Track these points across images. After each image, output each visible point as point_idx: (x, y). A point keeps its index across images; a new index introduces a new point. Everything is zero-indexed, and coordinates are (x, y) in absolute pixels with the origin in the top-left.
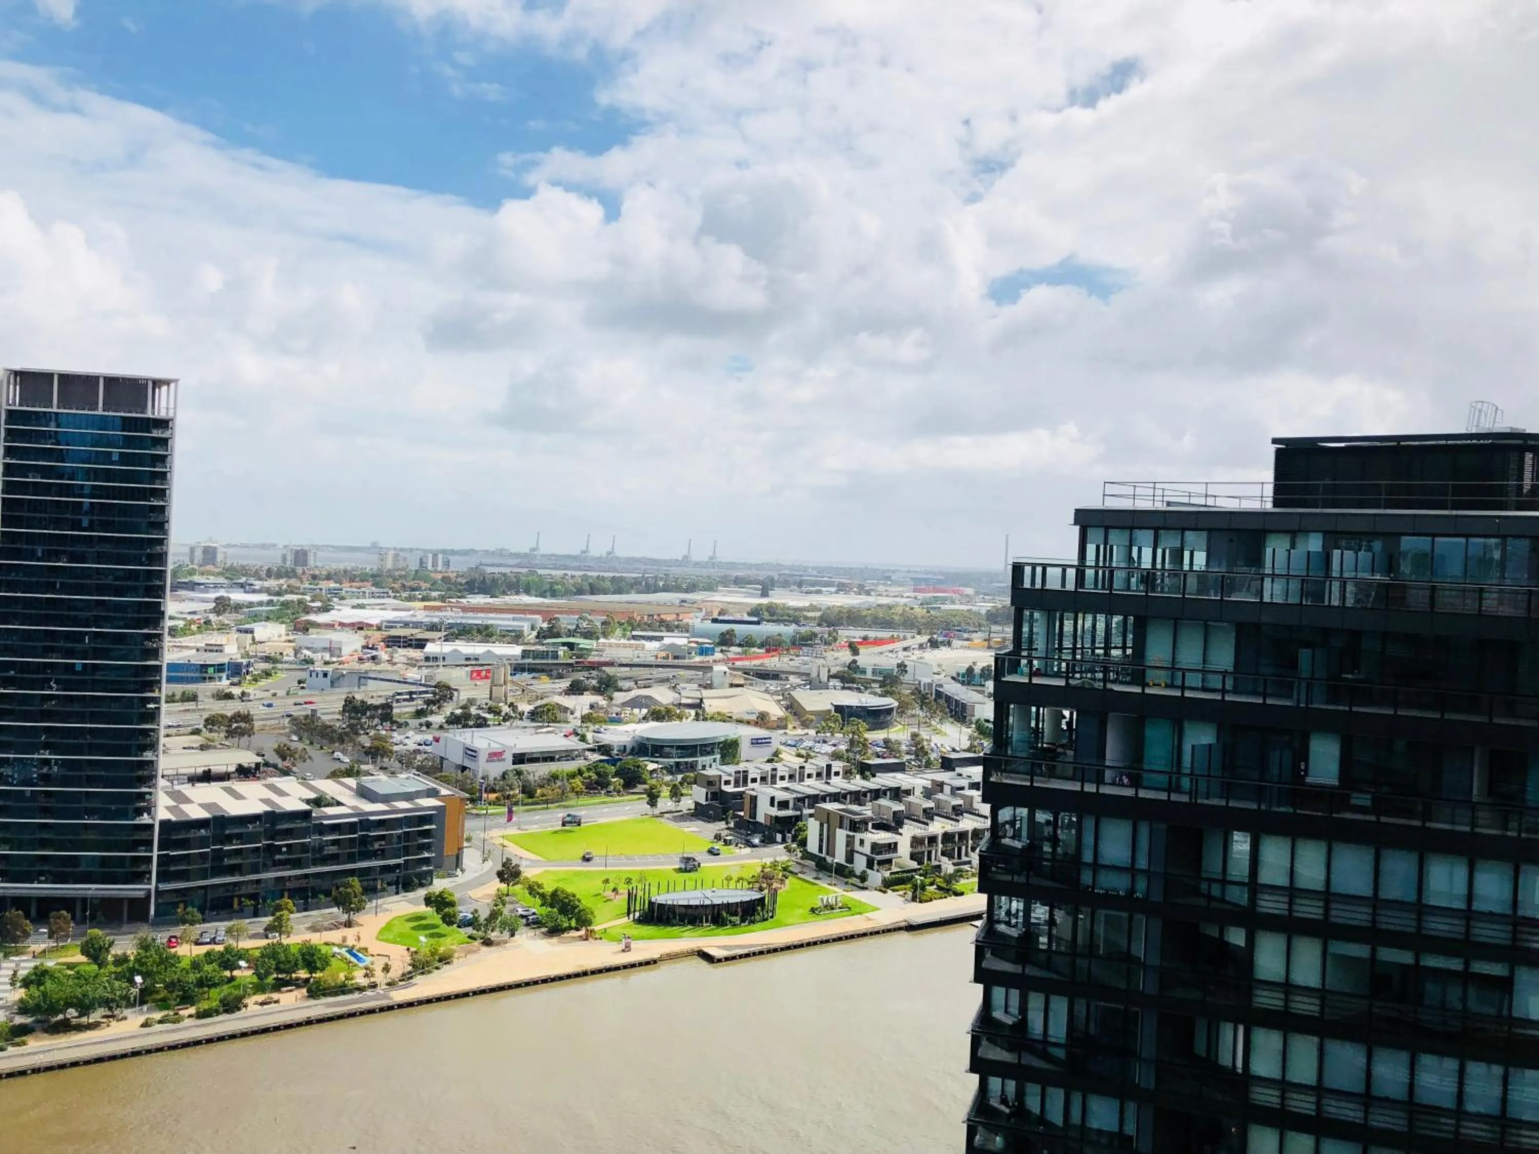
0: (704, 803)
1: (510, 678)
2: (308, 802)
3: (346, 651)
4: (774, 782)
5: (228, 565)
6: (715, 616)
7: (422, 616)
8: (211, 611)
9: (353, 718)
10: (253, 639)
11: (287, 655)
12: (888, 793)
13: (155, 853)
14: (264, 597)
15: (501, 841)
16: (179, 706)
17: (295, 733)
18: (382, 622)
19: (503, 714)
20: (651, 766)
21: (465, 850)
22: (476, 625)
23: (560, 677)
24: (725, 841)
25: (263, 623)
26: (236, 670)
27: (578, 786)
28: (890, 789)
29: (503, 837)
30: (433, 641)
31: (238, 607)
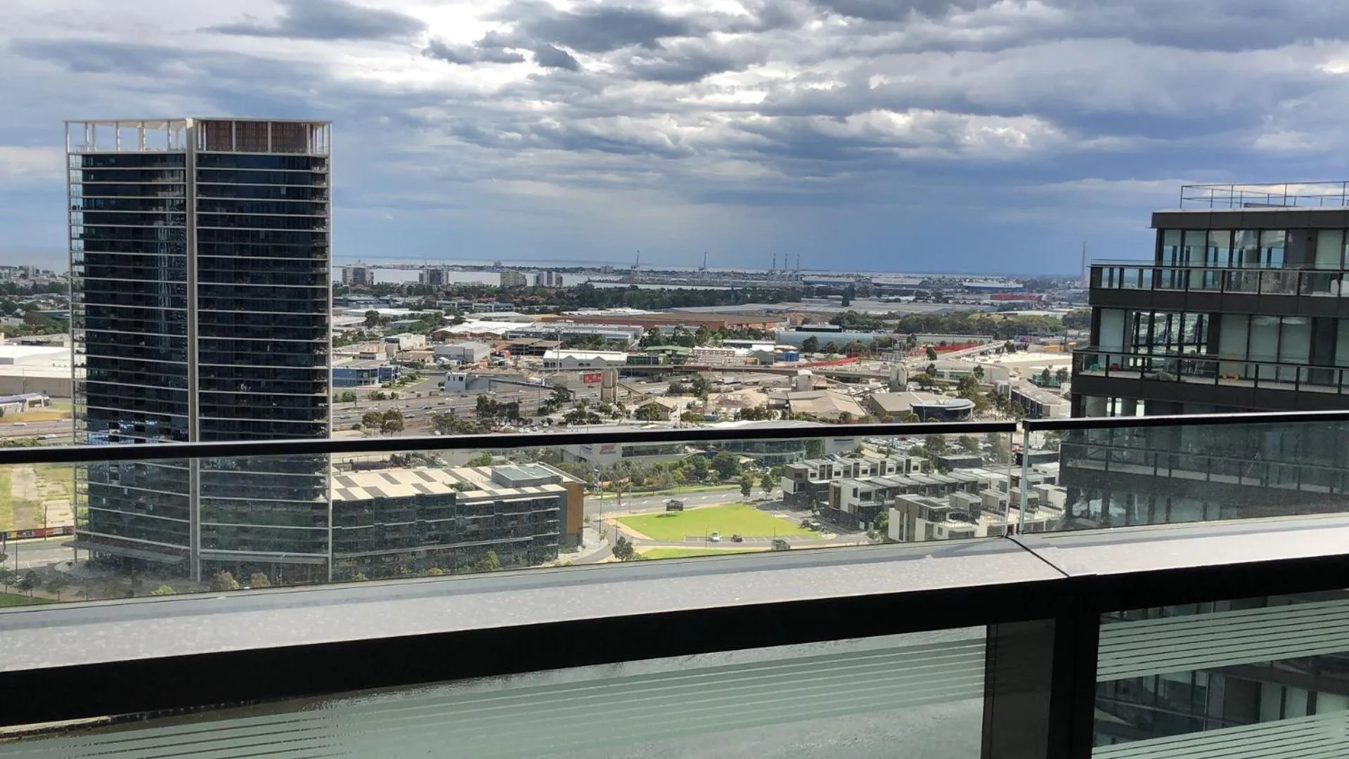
0: (792, 493)
1: (617, 381)
2: (452, 486)
3: (478, 357)
4: (856, 474)
5: (375, 283)
6: (799, 324)
7: (540, 327)
8: (363, 324)
9: (486, 416)
10: (399, 348)
11: (428, 362)
12: (965, 486)
13: (330, 528)
14: (407, 312)
15: (614, 522)
16: (341, 406)
17: (437, 428)
18: (507, 332)
19: (612, 412)
20: (744, 460)
21: (584, 529)
22: (587, 334)
23: (660, 380)
24: (812, 527)
25: (406, 334)
26: (385, 375)
27: (680, 476)
28: (967, 483)
29: (617, 519)
30: (551, 349)
31: (385, 321)
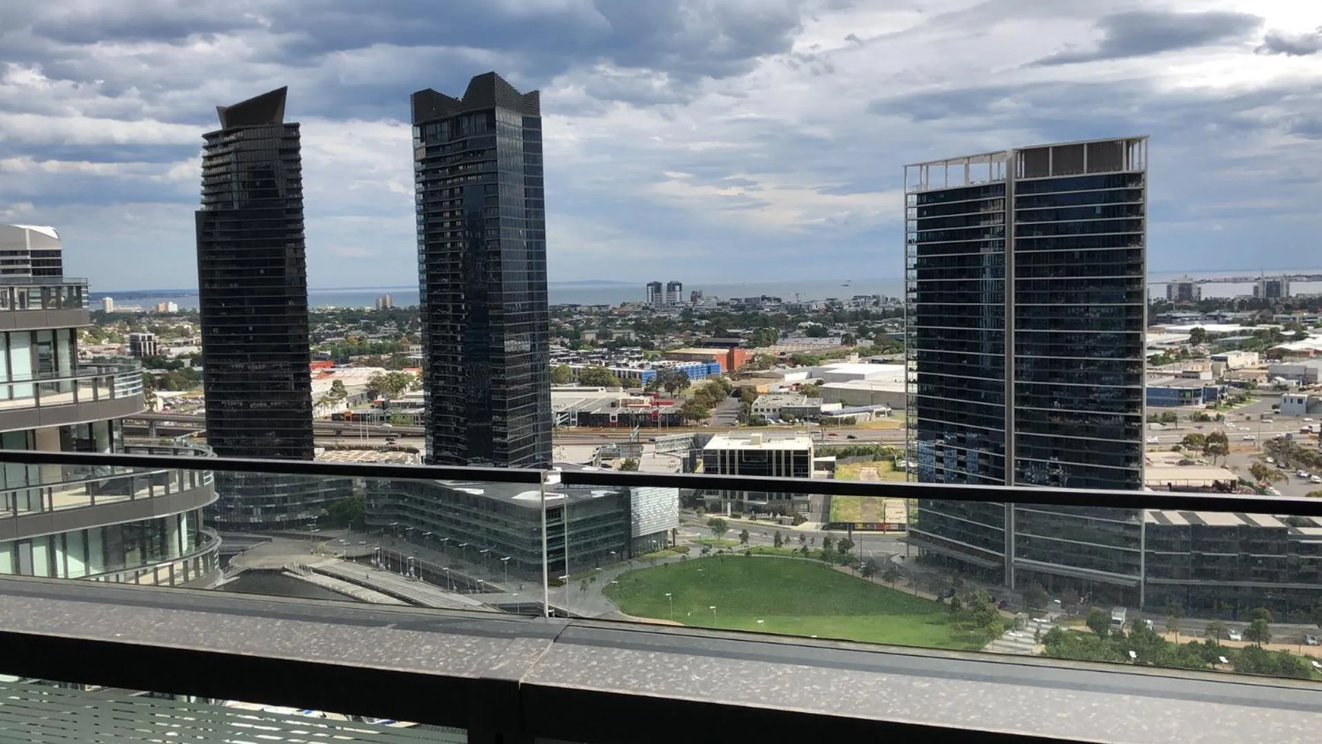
2: (1285, 522)
5: (1203, 299)
8: (1187, 342)
10: (1227, 366)
11: (1261, 382)
13: (1143, 550)
14: (1237, 328)
16: (1160, 426)
17: (1270, 455)
25: (1236, 351)
26: (1210, 395)
31: (1212, 337)
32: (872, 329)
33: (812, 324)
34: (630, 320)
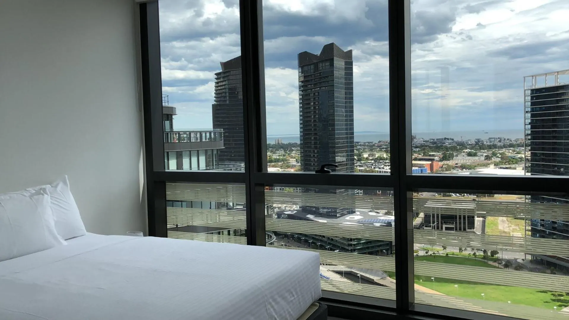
32: (499, 153)
33: (470, 150)
34: (383, 148)
